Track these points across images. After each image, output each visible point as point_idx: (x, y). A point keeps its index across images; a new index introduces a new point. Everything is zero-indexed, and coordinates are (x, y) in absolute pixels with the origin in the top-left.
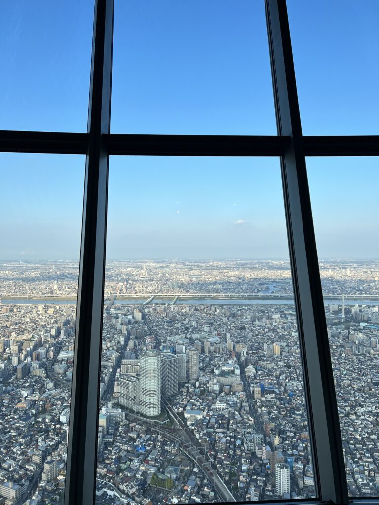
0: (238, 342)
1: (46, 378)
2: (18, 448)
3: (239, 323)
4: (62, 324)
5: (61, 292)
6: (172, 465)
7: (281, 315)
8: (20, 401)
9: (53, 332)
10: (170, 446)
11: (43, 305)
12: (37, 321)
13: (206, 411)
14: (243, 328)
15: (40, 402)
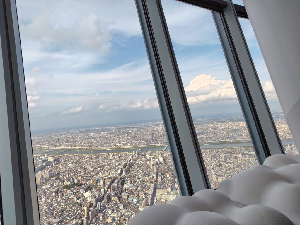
0: (219, 176)
1: (119, 202)
3: (218, 162)
4: (123, 166)
5: (120, 145)
7: (242, 155)
8: (107, 218)
9: (119, 171)
11: (112, 154)
12: (111, 164)
14: (221, 165)
15: (117, 218)
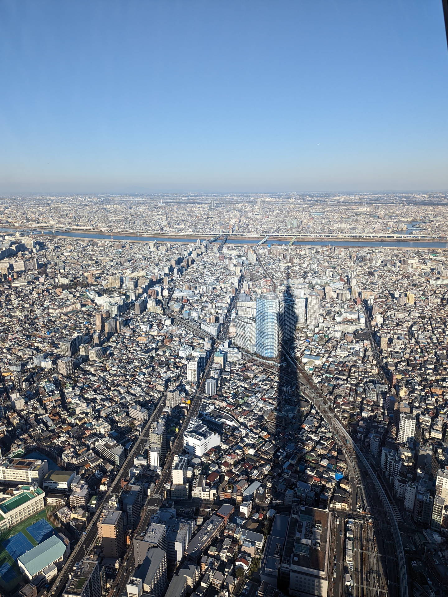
0: (365, 289)
1: (163, 315)
2: (142, 377)
3: (367, 268)
4: (174, 262)
5: (171, 229)
6: (289, 404)
7: (419, 260)
8: (140, 335)
9: (167, 271)
10: (287, 387)
11: (154, 242)
12: (150, 258)
13: (325, 357)
14: (372, 274)
15: (159, 337)
